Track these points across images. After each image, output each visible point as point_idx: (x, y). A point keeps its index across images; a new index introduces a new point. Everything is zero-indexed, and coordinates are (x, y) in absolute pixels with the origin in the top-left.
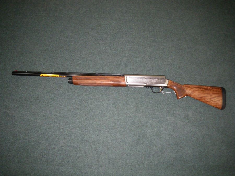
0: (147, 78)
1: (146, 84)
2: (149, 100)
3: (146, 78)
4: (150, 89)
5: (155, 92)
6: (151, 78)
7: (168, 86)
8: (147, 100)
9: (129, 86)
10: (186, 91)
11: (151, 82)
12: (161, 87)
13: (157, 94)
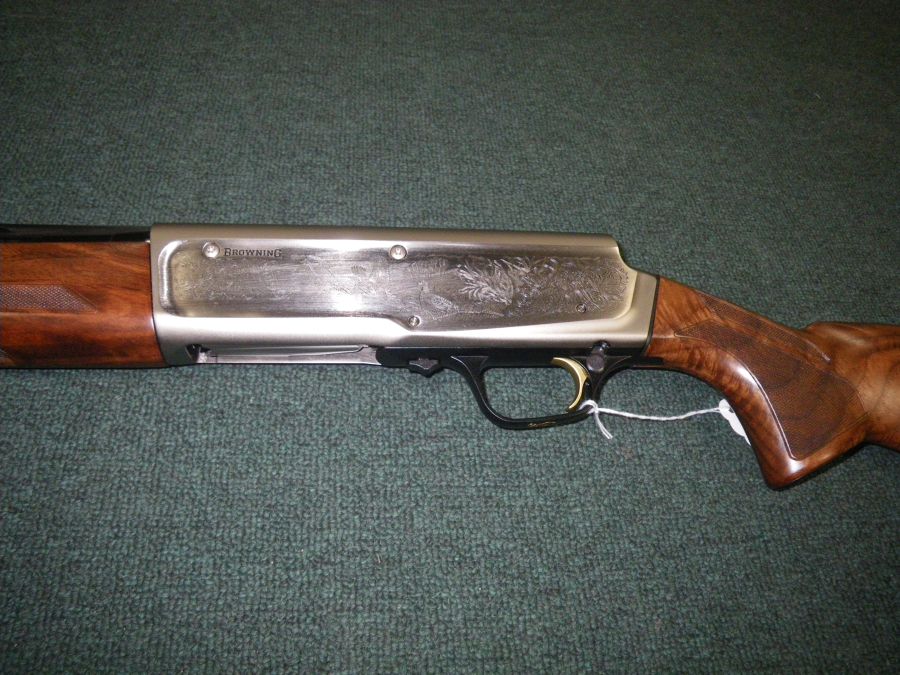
0: (412, 257)
1: (406, 323)
2: (450, 515)
3: (398, 256)
4: (455, 387)
5: (516, 414)
6: (454, 259)
7: (655, 342)
8: (418, 523)
9: (202, 358)
10: (853, 391)
11: (466, 300)
12: (580, 351)
13: (533, 438)
